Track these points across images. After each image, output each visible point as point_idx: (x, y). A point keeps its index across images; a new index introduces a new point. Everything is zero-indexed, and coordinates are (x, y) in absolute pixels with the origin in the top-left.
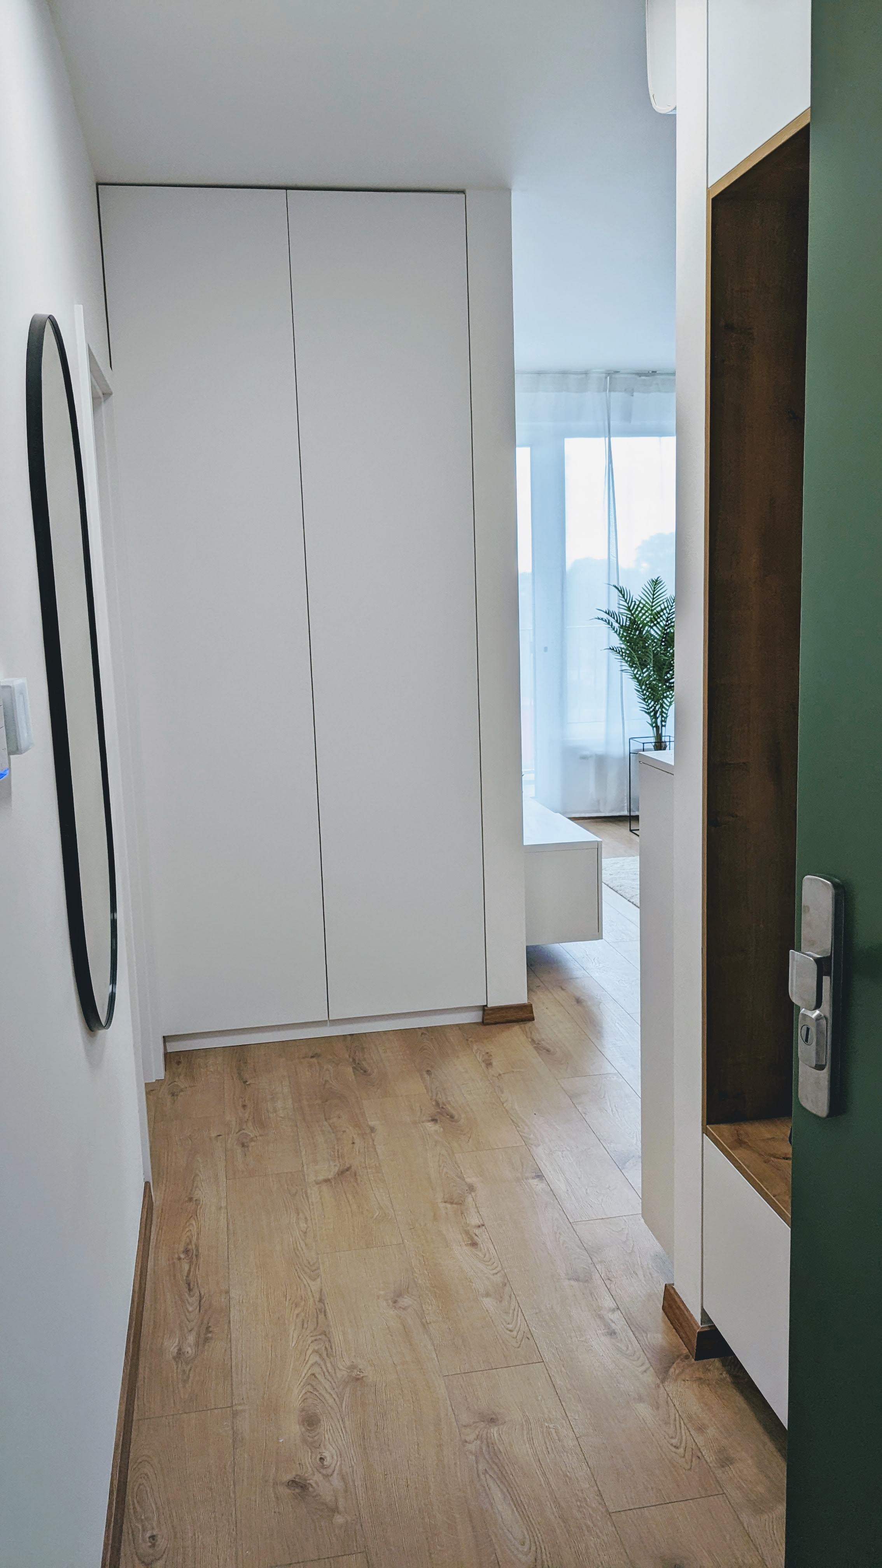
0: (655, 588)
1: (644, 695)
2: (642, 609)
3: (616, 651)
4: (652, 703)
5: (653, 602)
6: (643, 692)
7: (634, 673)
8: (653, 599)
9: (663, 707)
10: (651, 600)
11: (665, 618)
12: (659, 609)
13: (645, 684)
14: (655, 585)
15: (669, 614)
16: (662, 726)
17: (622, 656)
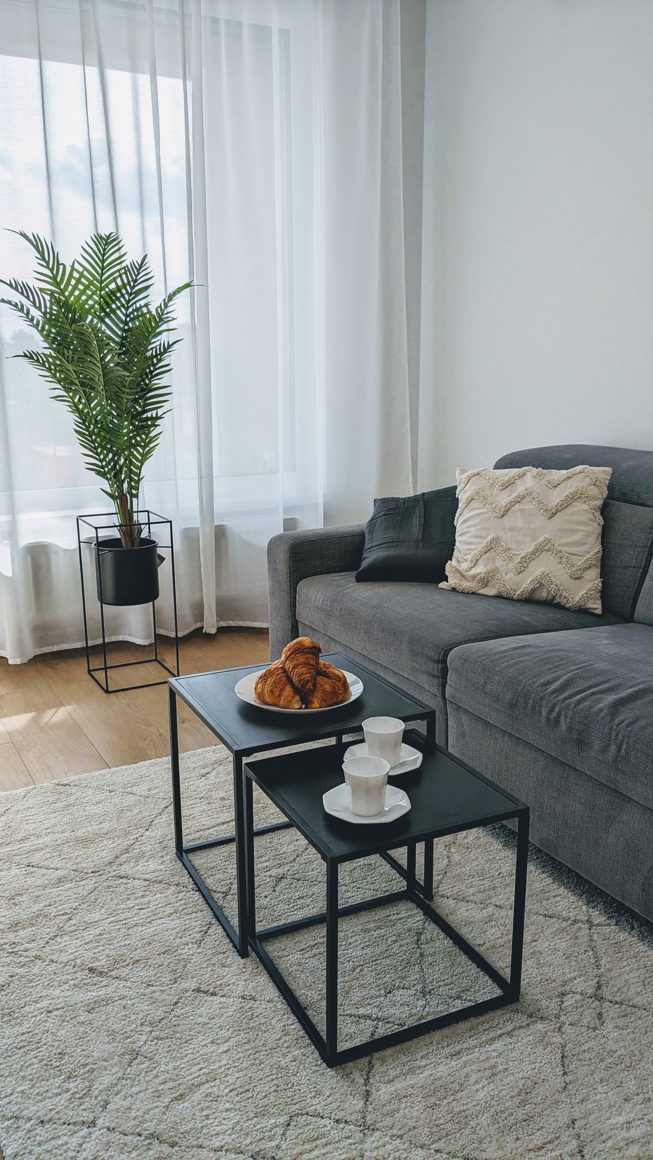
0: (104, 250)
1: (93, 442)
2: (87, 287)
3: (38, 361)
4: (110, 456)
5: (102, 274)
6: (91, 436)
7: (74, 402)
8: (103, 269)
9: (131, 462)
10: (100, 271)
11: (124, 302)
12: (113, 286)
13: (93, 421)
14: (105, 245)
15: (131, 294)
16: (132, 496)
17: (49, 370)
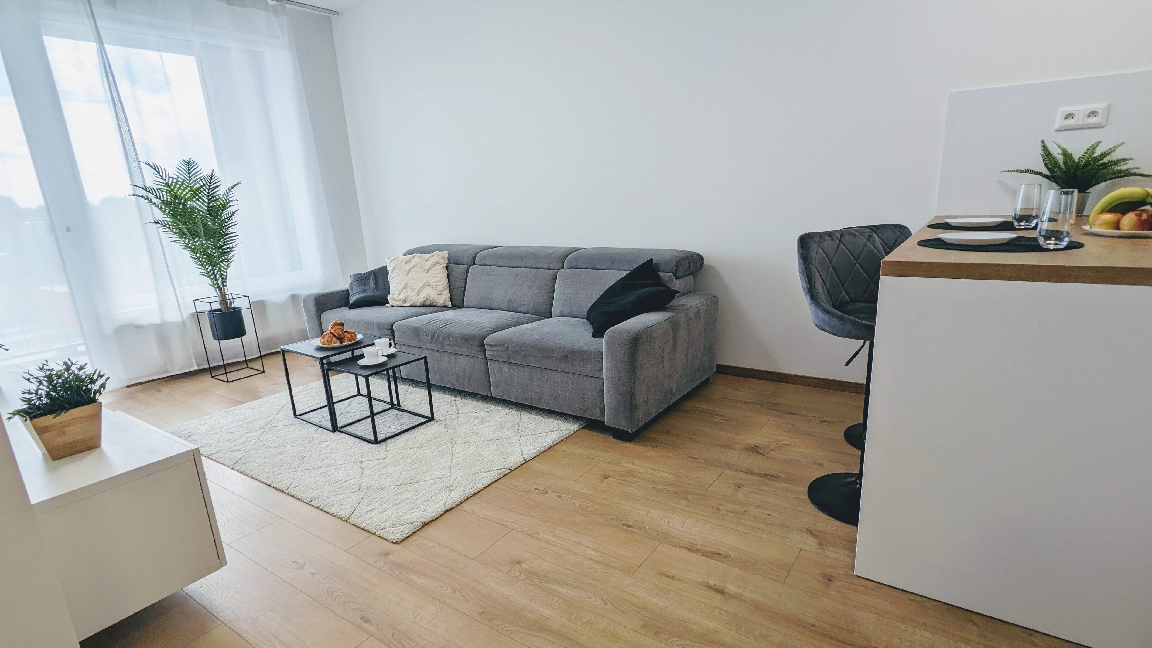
0: (189, 168)
1: (200, 261)
2: (181, 186)
3: (162, 224)
4: (210, 268)
5: (190, 180)
6: (199, 259)
7: (186, 244)
8: (190, 177)
9: (222, 270)
10: (188, 178)
11: (206, 193)
12: (198, 185)
13: (199, 252)
14: (188, 165)
15: (209, 189)
16: (224, 286)
17: (169, 228)
